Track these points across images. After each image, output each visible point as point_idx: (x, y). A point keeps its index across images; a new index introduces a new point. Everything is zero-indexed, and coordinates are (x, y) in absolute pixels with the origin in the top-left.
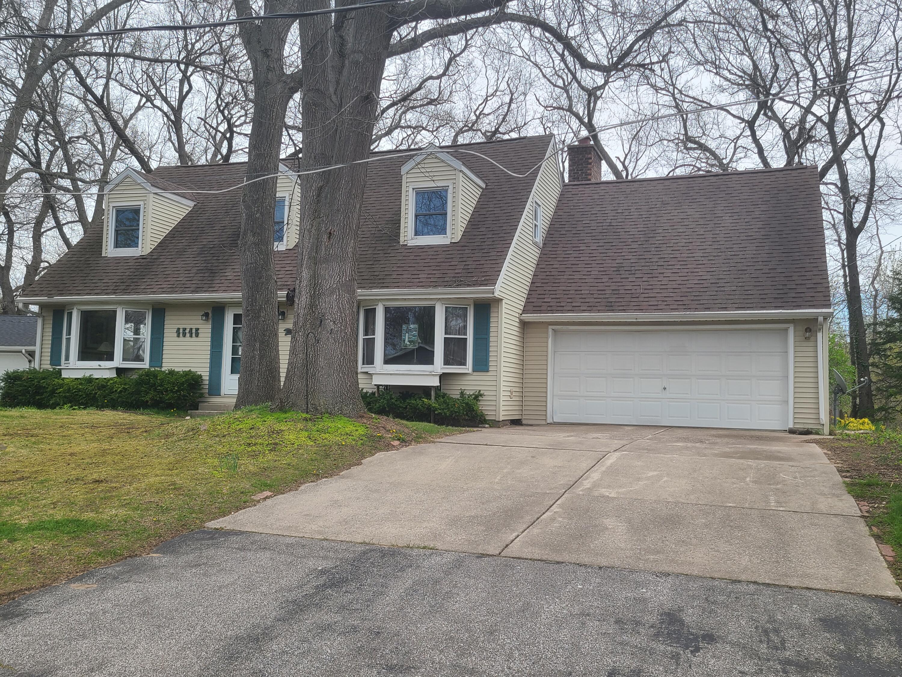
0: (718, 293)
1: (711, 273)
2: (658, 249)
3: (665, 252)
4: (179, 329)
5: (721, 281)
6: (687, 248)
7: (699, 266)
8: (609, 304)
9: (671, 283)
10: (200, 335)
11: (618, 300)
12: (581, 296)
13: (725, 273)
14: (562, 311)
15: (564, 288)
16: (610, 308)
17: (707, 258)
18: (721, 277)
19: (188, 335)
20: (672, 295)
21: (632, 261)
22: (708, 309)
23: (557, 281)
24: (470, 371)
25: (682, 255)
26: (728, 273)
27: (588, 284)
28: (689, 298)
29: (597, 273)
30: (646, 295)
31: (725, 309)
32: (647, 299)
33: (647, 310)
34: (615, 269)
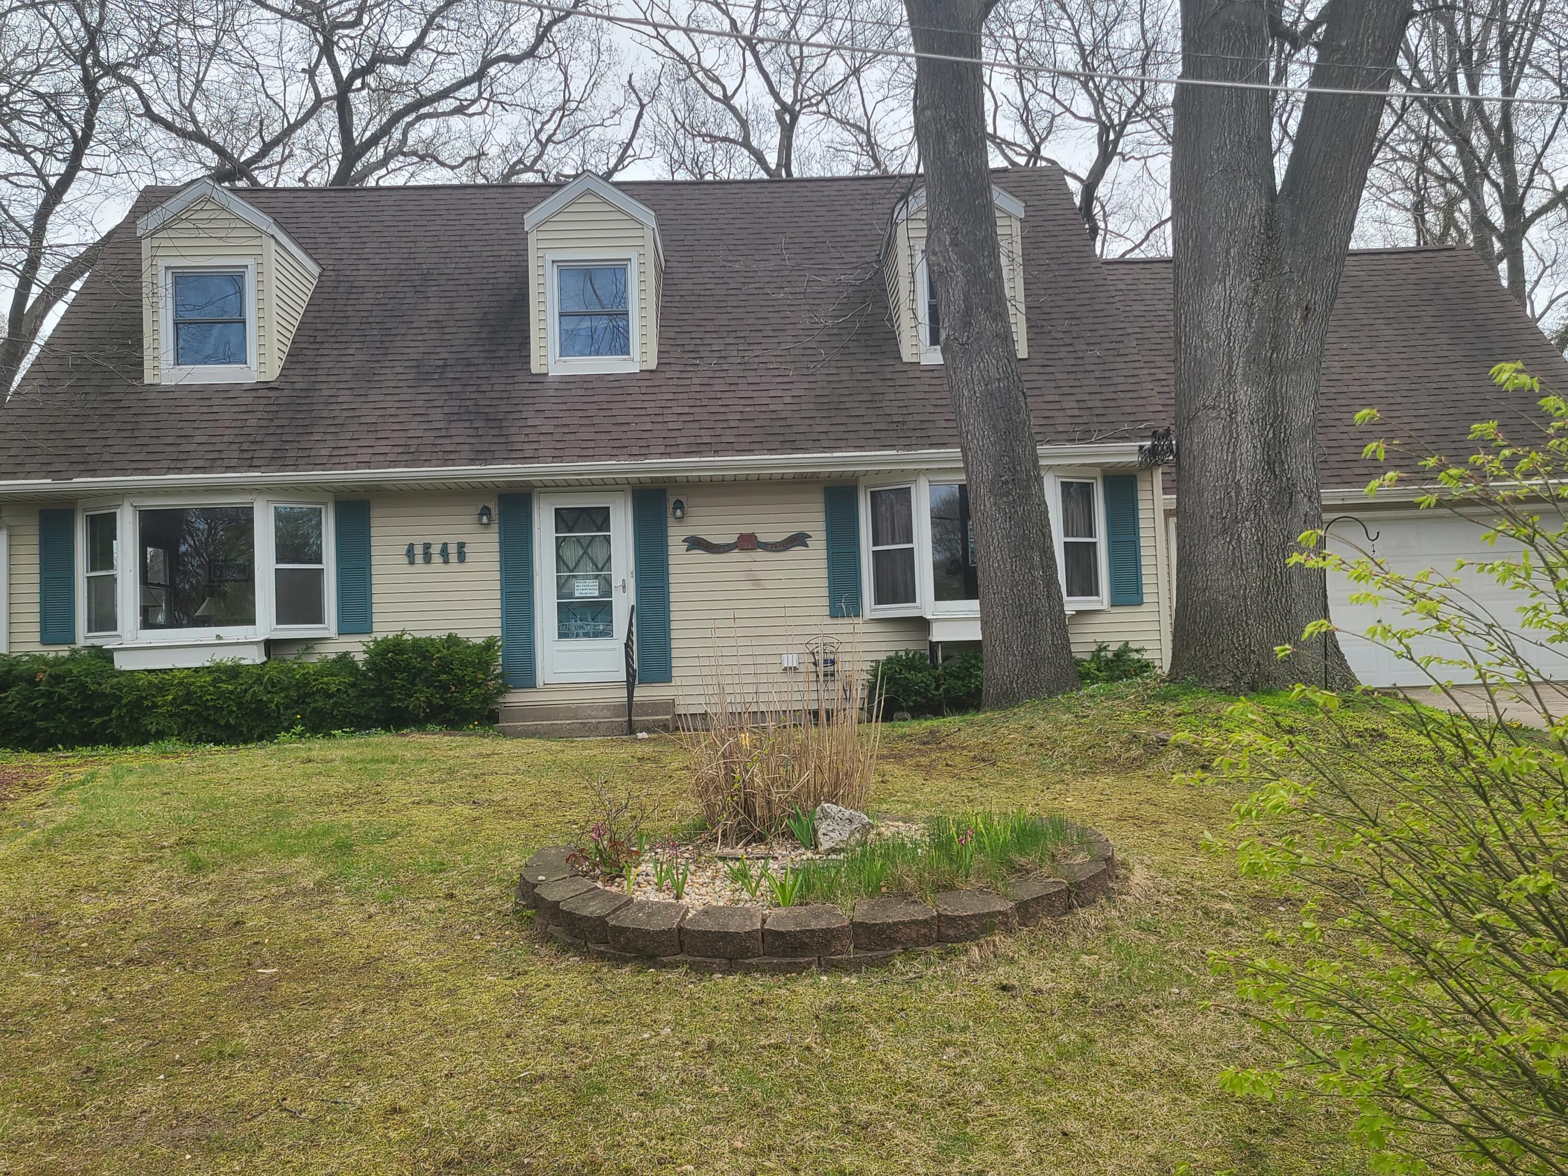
4: (411, 546)
10: (469, 557)
19: (437, 558)
24: (1106, 605)
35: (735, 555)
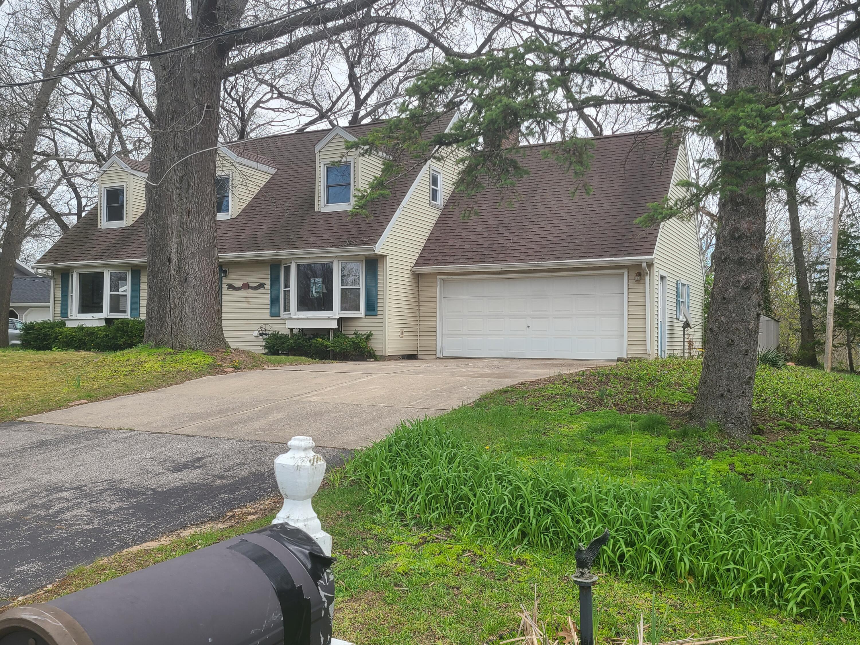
0: (570, 245)
1: (569, 227)
2: (534, 207)
3: (538, 210)
5: (575, 234)
6: (557, 206)
7: (562, 221)
8: (483, 257)
9: (536, 236)
11: (491, 253)
12: (463, 250)
13: (580, 227)
14: (444, 264)
15: (451, 244)
16: (483, 260)
17: (570, 214)
18: (576, 230)
20: (533, 247)
21: (511, 218)
22: (558, 258)
23: (448, 238)
24: (363, 315)
25: (552, 212)
26: (583, 226)
27: (471, 240)
28: (546, 250)
29: (480, 229)
30: (513, 248)
31: (571, 258)
32: (513, 252)
33: (510, 261)
34: (495, 226)
35: (242, 291)
